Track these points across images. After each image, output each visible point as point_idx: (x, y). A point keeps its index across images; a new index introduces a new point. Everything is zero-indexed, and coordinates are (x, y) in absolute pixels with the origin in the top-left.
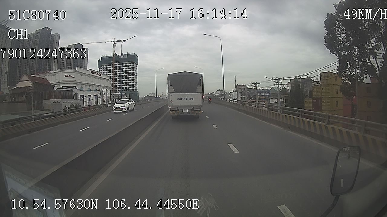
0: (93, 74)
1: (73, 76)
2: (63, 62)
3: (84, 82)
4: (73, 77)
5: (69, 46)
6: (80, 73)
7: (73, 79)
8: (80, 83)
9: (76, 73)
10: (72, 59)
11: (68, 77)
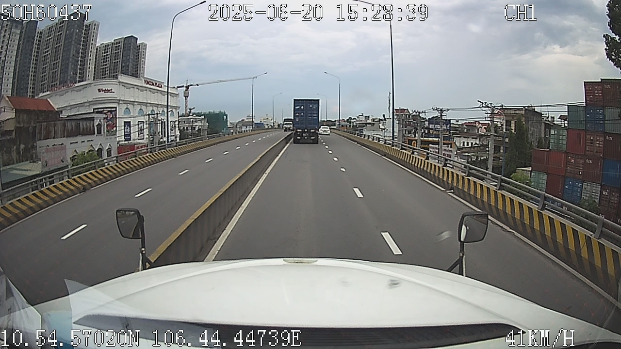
0: (148, 86)
1: (112, 90)
2: (104, 67)
3: (132, 100)
4: (112, 92)
5: (114, 40)
6: (124, 85)
7: (111, 95)
8: (125, 102)
9: (117, 84)
10: (120, 61)
11: (103, 92)
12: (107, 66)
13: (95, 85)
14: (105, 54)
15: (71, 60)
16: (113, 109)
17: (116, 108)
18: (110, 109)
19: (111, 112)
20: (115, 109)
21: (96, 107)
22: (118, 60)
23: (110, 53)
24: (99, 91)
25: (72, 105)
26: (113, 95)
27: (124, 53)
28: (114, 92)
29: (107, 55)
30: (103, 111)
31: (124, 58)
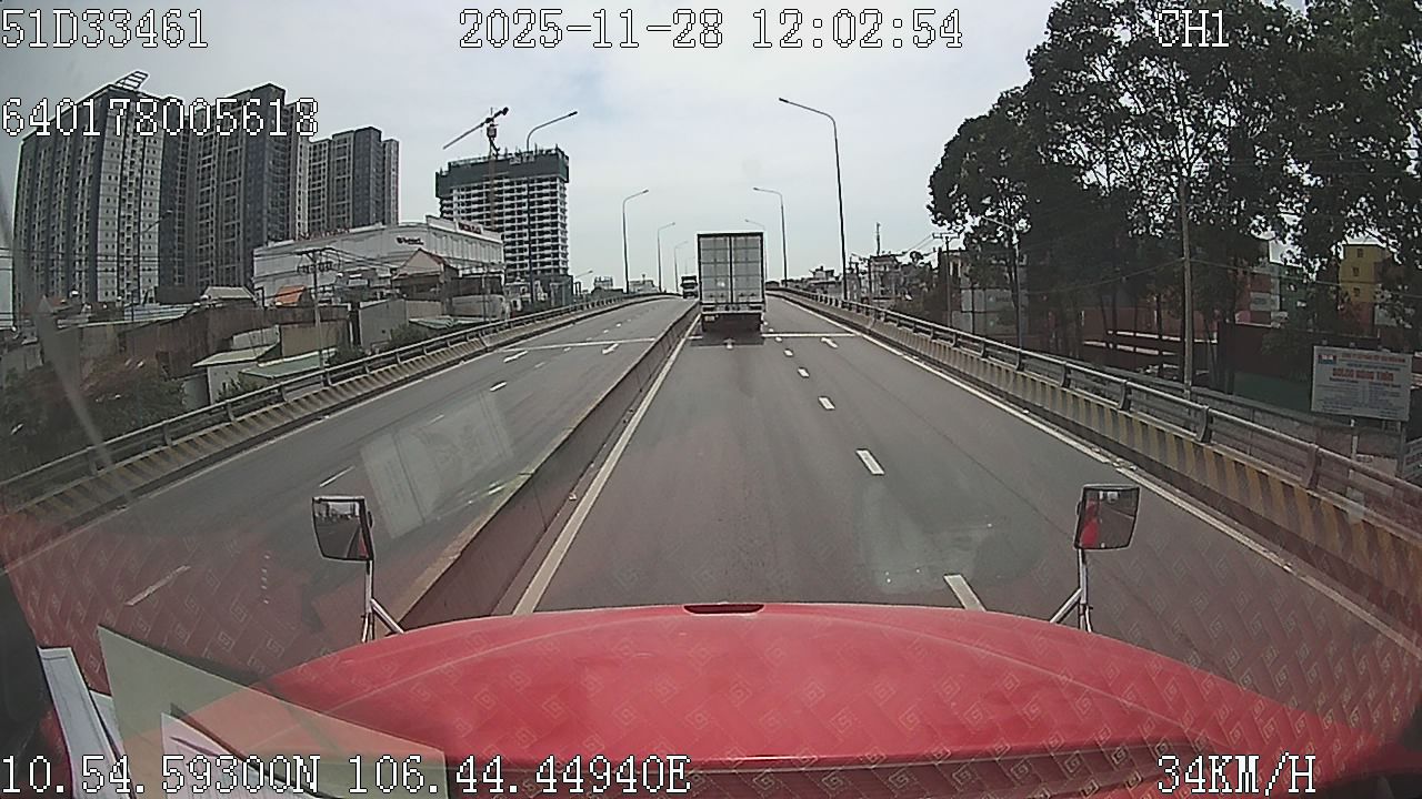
5: (333, 136)
10: (349, 178)
12: (321, 188)
14: (316, 164)
15: (266, 179)
22: (346, 176)
23: (326, 161)
27: (357, 161)
29: (320, 165)
31: (357, 171)
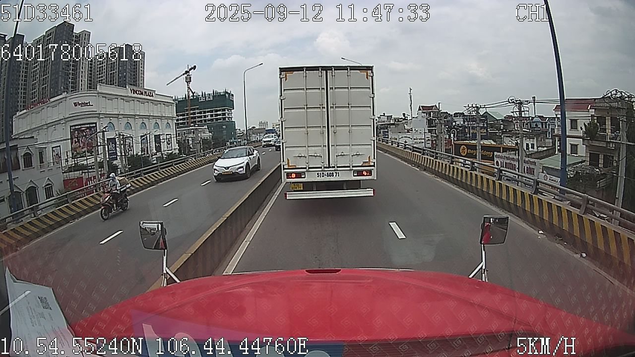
0: (135, 95)
1: (89, 102)
2: (100, 79)
3: (115, 113)
4: (90, 105)
7: (90, 108)
8: (106, 115)
9: (96, 96)
11: (80, 106)
12: (103, 78)
13: (70, 99)
16: (91, 125)
17: (96, 123)
18: (88, 126)
19: (90, 128)
20: (94, 125)
21: (73, 124)
22: (115, 71)
23: (106, 64)
24: (75, 104)
25: (49, 123)
26: (92, 108)
27: (120, 63)
28: (92, 105)
29: (102, 67)
30: (81, 128)
31: (120, 68)
